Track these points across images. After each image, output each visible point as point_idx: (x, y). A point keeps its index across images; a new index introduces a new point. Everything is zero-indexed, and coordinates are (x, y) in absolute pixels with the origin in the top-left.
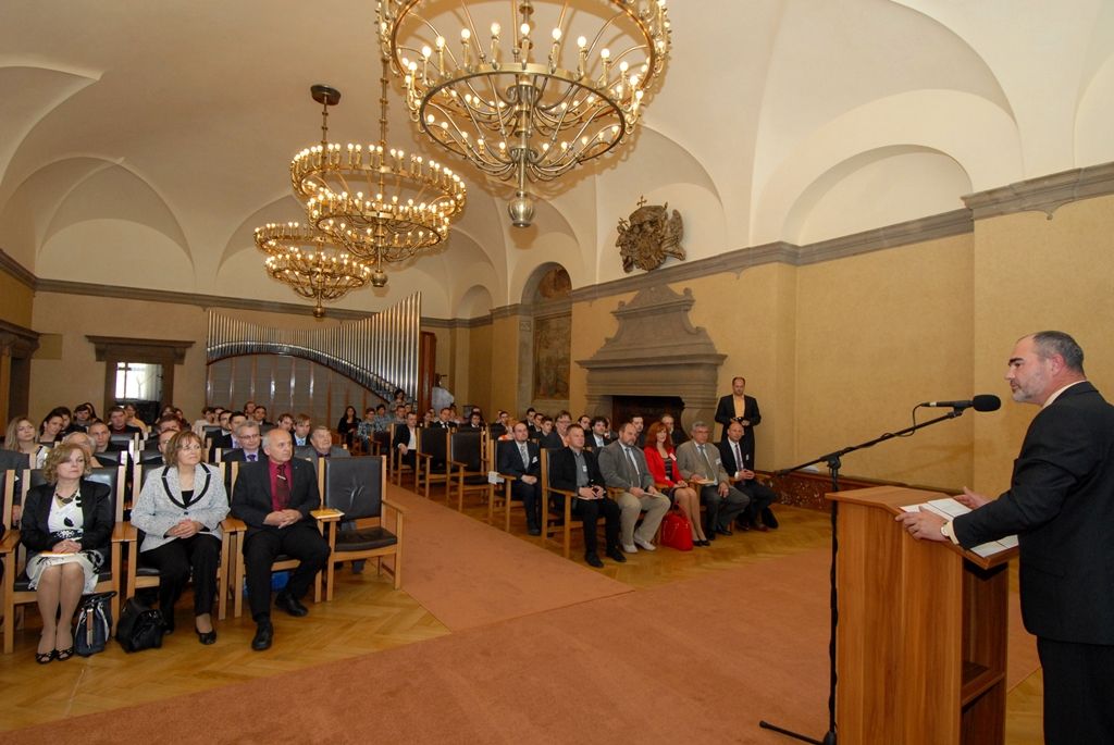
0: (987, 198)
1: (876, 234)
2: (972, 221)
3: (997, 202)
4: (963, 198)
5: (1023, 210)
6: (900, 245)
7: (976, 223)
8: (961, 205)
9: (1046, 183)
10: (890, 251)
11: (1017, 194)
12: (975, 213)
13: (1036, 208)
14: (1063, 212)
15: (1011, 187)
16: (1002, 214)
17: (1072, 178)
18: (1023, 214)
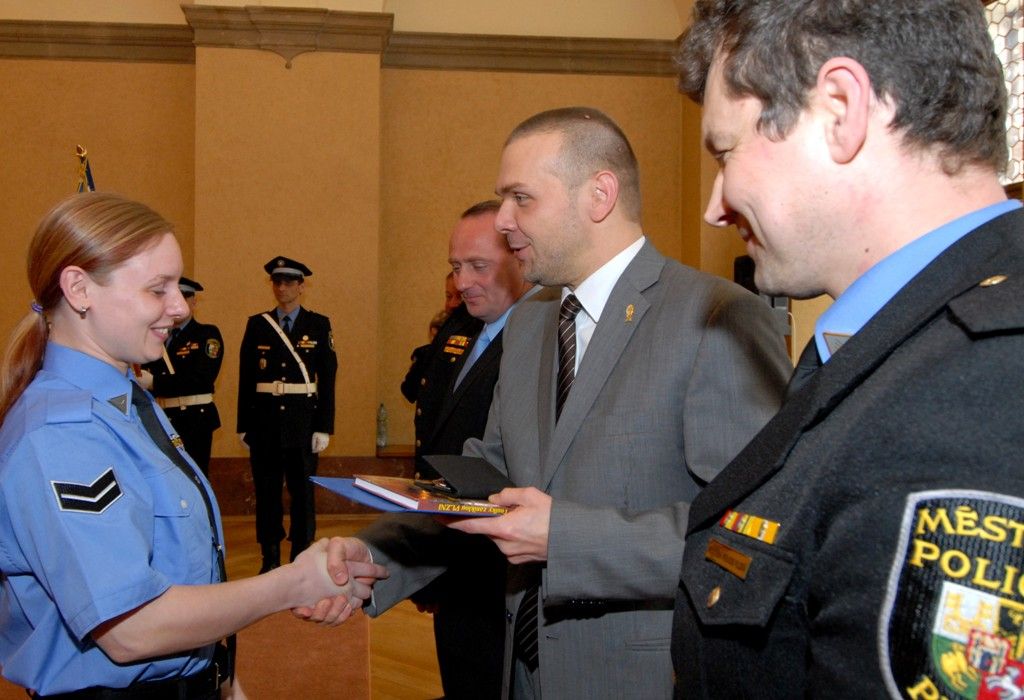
0: (215, 17)
1: (35, 30)
2: (194, 47)
3: (226, 26)
4: (185, 9)
5: (258, 47)
6: (75, 58)
7: (199, 50)
8: (180, 20)
9: (289, 18)
10: (58, 64)
11: (253, 23)
12: (198, 36)
13: (274, 48)
14: (302, 61)
15: (246, 11)
16: (232, 46)
17: (317, 20)
18: (260, 53)
